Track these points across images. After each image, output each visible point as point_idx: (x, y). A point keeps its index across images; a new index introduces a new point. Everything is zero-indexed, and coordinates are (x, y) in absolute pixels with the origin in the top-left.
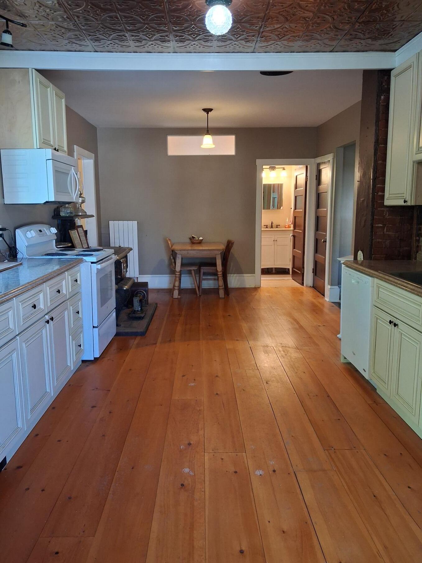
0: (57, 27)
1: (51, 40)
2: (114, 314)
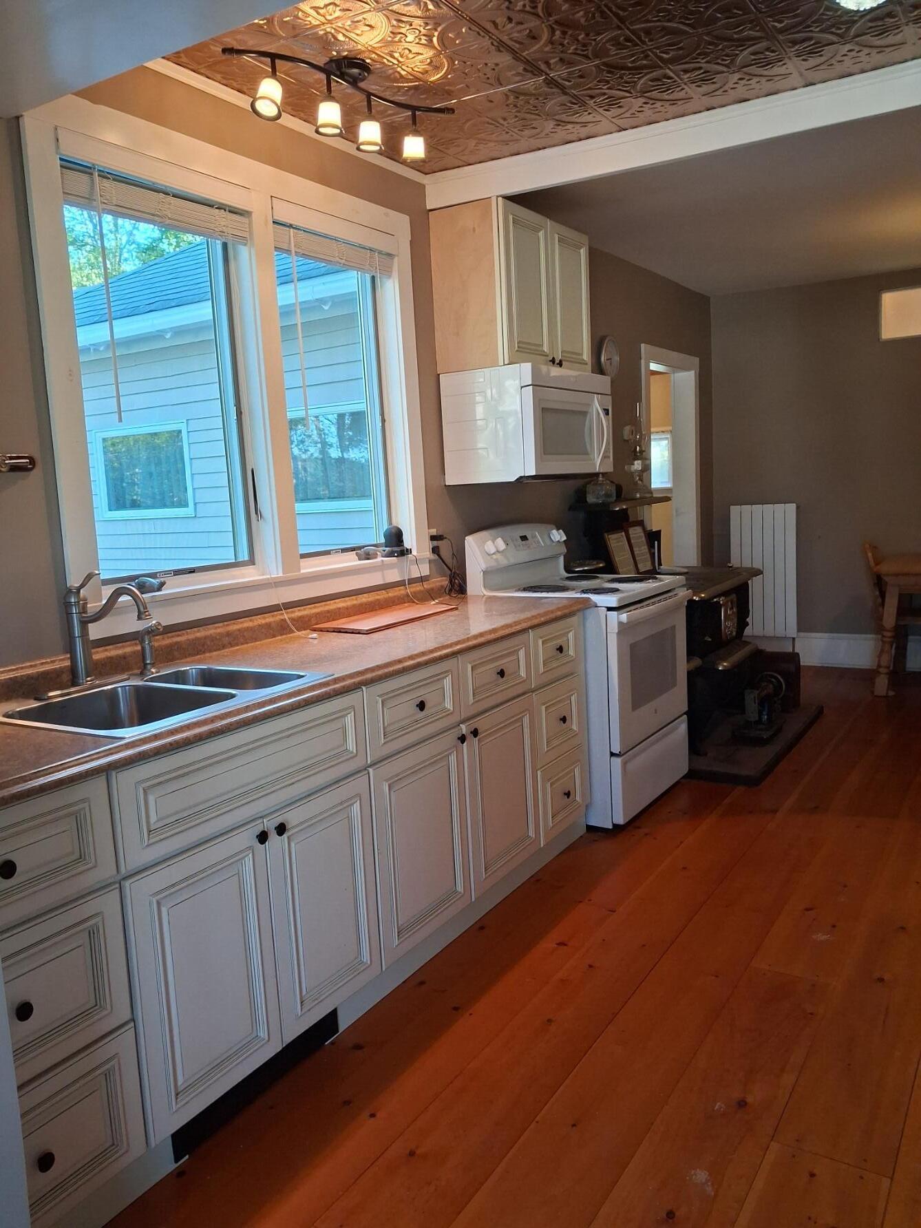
0: (518, 98)
1: (521, 128)
2: (682, 728)
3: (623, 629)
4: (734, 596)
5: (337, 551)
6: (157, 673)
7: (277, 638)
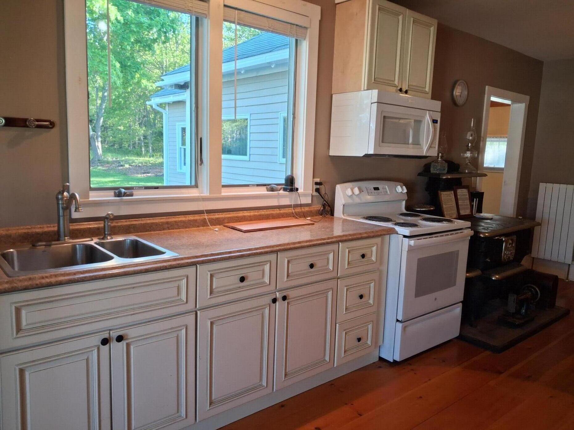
2: (458, 310)
3: (411, 249)
4: (514, 237)
5: (253, 185)
6: (110, 239)
7: (200, 228)
